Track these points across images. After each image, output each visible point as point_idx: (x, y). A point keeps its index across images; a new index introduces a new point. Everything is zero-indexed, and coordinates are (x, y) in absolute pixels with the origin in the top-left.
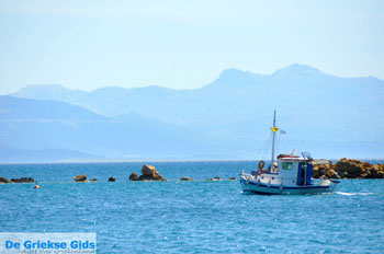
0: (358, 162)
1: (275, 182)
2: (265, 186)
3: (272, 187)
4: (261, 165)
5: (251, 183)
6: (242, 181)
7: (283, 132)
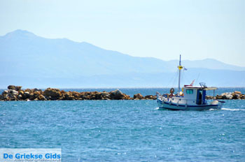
0: (57, 90)
1: (181, 102)
2: (175, 105)
3: (180, 106)
4: (172, 91)
5: (165, 103)
6: (159, 101)
7: (186, 69)
